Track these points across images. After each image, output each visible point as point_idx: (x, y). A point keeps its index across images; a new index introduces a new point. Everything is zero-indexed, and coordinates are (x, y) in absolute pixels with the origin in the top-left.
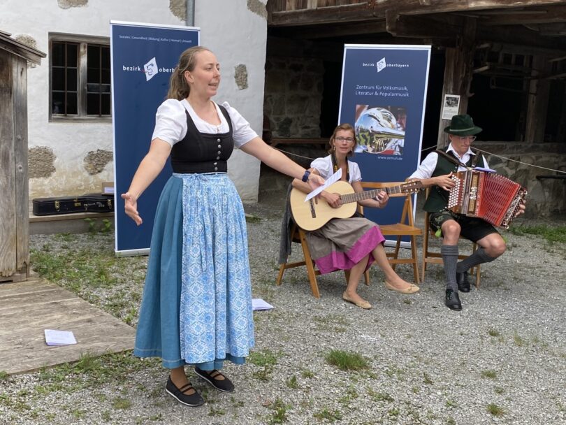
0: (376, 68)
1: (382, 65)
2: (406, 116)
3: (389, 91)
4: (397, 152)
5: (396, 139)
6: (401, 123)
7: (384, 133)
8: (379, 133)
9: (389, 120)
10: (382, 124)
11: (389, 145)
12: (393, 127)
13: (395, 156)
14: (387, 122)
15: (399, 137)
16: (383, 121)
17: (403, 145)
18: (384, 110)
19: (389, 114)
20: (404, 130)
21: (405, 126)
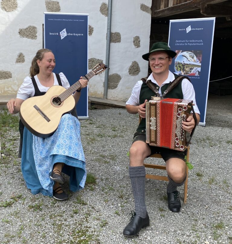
0: (186, 31)
1: (189, 29)
2: (202, 56)
3: (193, 42)
4: (197, 74)
5: (197, 68)
6: (199, 59)
7: (190, 65)
8: (187, 65)
9: (193, 58)
10: (189, 59)
11: (192, 71)
12: (195, 61)
13: (196, 77)
14: (192, 59)
15: (198, 66)
16: (190, 58)
17: (200, 71)
18: (190, 52)
19: (193, 54)
20: (200, 63)
21: (201, 61)
